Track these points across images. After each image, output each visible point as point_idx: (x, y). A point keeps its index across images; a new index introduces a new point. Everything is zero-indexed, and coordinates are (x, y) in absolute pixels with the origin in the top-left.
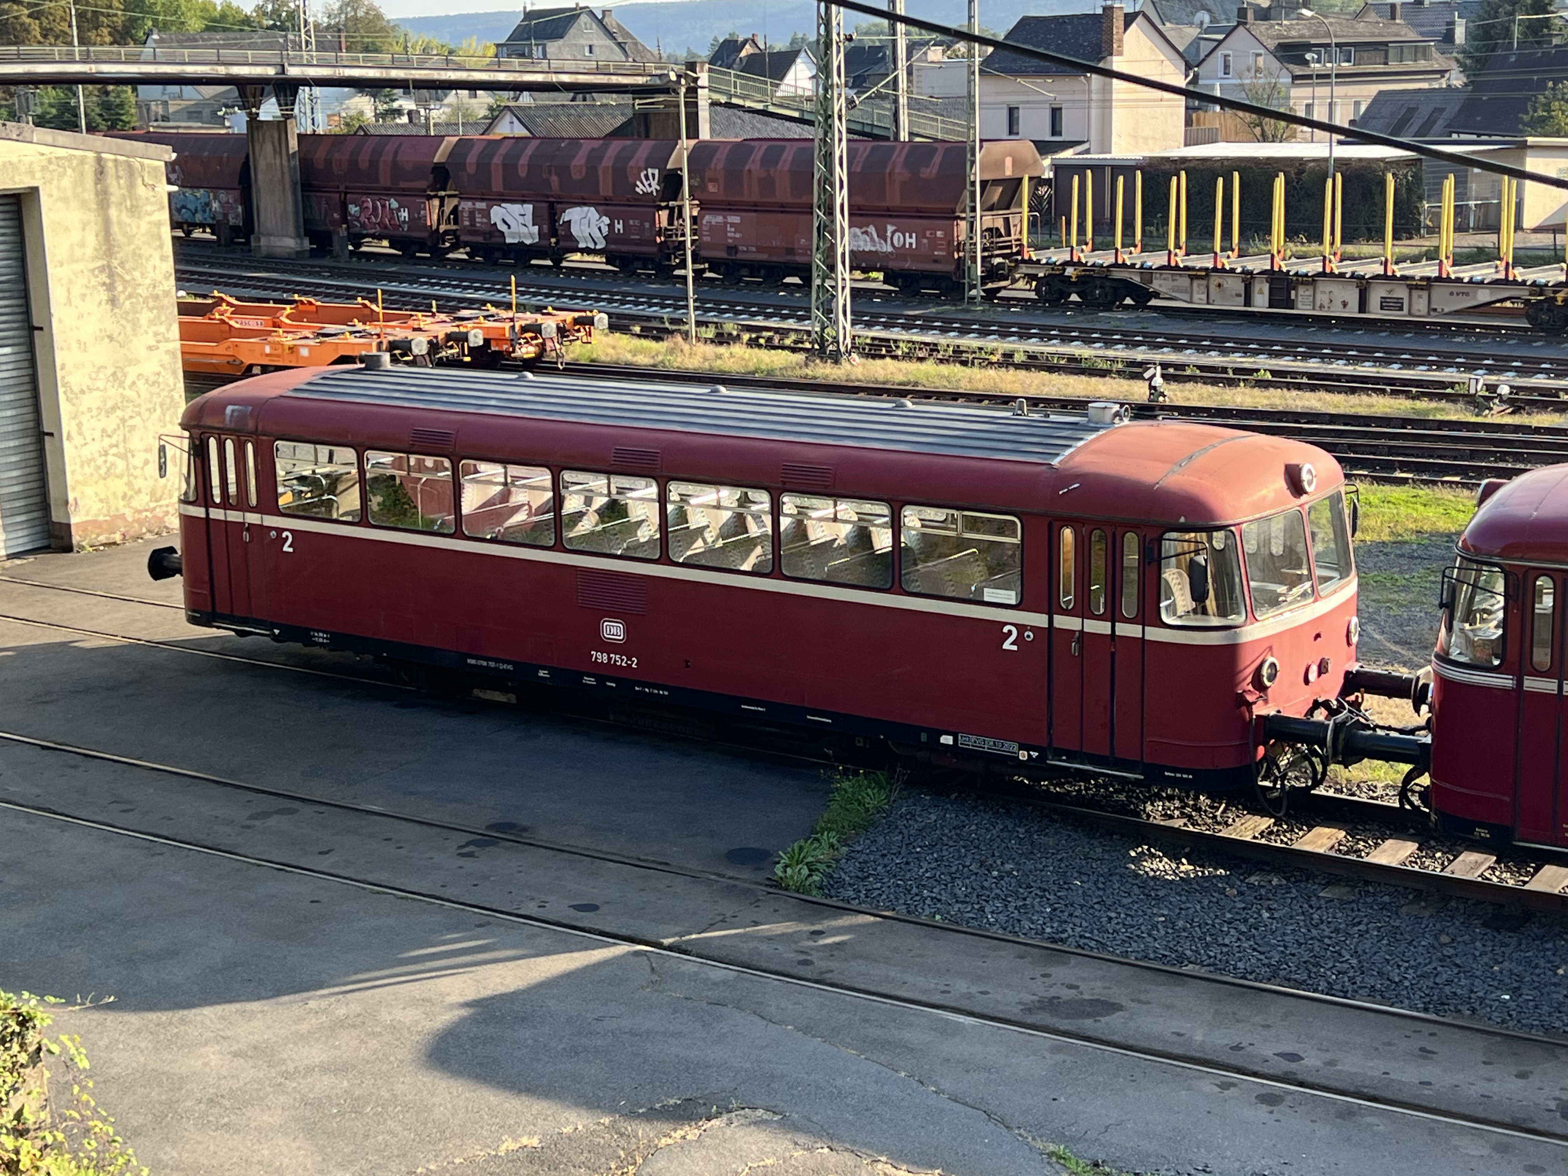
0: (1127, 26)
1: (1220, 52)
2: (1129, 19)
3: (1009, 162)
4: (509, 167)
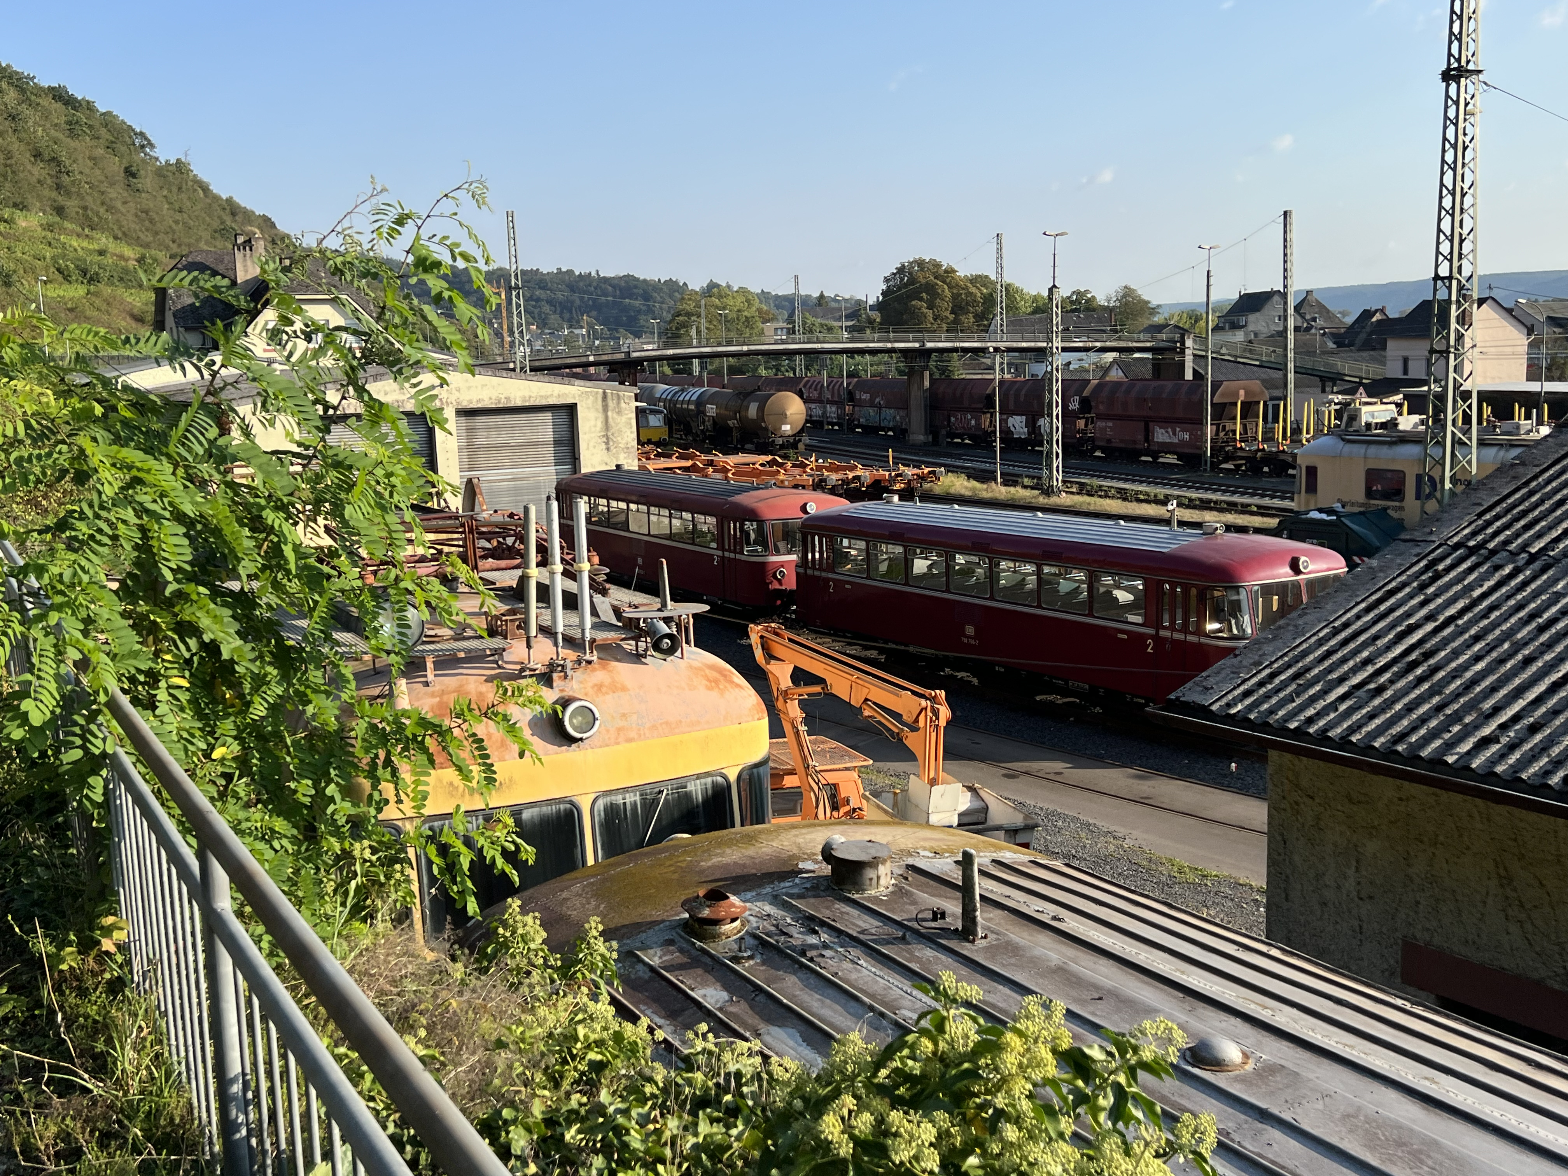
2: (1482, 302)
3: (1242, 392)
4: (1017, 396)
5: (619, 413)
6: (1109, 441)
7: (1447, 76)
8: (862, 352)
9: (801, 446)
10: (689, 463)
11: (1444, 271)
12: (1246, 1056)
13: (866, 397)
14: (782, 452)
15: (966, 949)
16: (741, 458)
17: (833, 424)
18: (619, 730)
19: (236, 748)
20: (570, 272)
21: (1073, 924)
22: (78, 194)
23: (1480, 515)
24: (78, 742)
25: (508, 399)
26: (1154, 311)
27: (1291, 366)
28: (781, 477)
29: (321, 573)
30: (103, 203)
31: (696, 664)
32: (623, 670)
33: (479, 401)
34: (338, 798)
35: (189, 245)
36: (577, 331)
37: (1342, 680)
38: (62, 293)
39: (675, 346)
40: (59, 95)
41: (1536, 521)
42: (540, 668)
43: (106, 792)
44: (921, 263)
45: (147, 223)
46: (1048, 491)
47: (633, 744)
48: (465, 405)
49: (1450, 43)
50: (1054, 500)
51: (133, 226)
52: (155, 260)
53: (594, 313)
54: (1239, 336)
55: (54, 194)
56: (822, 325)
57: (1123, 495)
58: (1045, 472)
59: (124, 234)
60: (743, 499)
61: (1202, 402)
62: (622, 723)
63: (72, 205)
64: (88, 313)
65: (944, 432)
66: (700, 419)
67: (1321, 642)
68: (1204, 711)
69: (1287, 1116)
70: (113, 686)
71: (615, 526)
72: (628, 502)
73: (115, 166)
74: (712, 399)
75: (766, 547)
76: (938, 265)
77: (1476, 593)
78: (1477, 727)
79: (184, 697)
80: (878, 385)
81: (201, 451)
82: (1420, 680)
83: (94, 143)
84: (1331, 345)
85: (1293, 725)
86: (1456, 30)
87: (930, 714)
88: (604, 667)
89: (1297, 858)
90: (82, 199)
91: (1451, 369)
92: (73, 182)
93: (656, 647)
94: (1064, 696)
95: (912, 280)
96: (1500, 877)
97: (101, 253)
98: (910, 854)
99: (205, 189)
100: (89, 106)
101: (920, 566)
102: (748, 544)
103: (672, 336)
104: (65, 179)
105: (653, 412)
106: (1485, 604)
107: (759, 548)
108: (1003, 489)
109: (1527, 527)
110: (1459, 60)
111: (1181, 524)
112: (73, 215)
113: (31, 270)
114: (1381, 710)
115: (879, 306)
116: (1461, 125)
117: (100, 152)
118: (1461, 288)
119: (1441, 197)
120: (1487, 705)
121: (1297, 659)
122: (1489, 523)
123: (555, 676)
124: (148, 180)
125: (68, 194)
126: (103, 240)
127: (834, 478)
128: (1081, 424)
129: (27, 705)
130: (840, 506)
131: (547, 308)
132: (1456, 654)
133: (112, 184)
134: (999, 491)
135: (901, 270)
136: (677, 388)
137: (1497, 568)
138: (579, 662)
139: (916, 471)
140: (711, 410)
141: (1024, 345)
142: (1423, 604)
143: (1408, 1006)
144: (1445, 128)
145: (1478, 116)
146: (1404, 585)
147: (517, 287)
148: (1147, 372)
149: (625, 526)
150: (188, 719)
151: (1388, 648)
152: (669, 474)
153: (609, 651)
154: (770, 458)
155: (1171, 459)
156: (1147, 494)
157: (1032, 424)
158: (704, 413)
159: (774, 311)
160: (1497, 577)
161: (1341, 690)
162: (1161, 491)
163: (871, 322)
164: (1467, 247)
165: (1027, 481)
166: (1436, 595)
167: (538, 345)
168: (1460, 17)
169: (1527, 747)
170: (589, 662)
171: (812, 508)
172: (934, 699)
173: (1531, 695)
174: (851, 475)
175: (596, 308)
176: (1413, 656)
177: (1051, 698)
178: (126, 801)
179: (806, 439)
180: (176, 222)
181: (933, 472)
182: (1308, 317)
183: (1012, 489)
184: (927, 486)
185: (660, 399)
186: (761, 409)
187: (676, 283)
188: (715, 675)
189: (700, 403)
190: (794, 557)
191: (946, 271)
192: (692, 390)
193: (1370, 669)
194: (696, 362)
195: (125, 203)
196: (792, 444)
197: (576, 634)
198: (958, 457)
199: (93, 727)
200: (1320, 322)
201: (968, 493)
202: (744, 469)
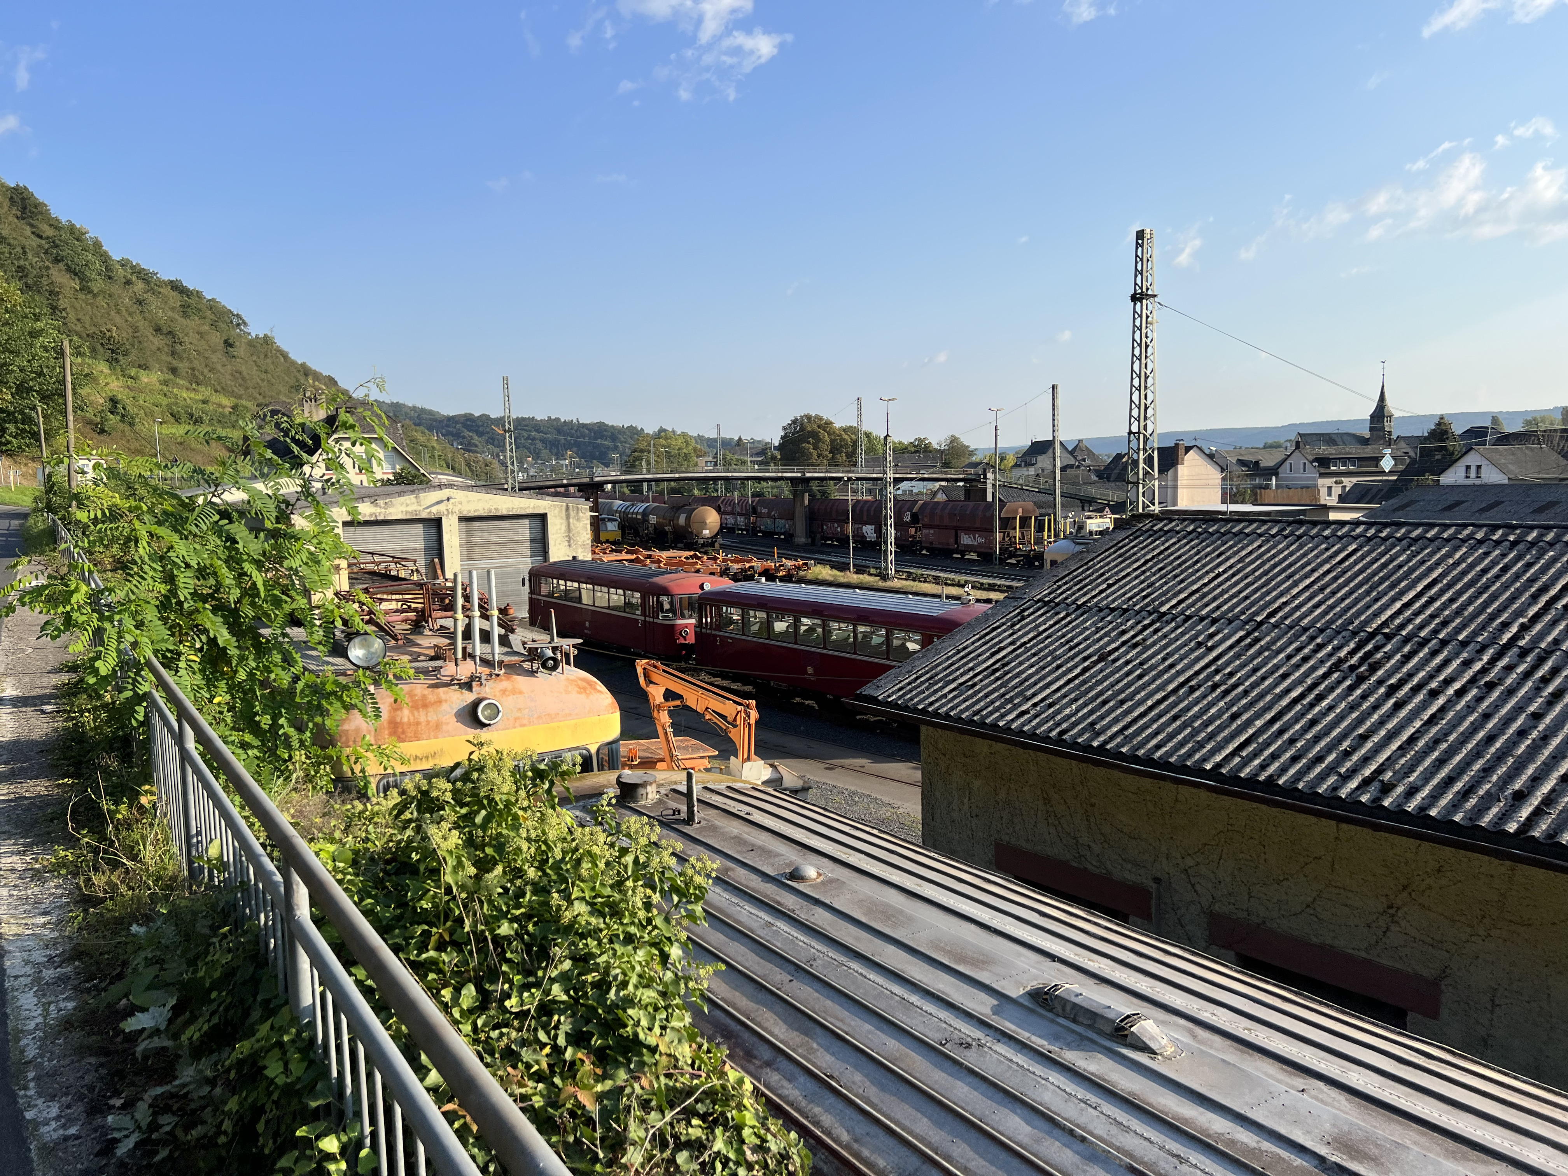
0: (1186, 452)
1: (1288, 462)
2: (1188, 449)
3: (1020, 510)
4: (868, 510)
5: (578, 520)
6: (931, 543)
7: (1135, 298)
8: (766, 479)
9: (717, 545)
10: (633, 557)
11: (1135, 429)
12: (819, 875)
13: (765, 511)
14: (703, 550)
15: (687, 829)
16: (671, 553)
17: (742, 530)
18: (516, 719)
19: (228, 697)
20: (558, 419)
21: (758, 817)
22: (189, 359)
23: (1055, 583)
24: (130, 687)
25: (496, 509)
26: (972, 453)
27: (1058, 492)
28: (698, 567)
29: (281, 600)
30: (206, 366)
31: (572, 677)
32: (521, 681)
33: (475, 511)
34: (285, 725)
35: (271, 397)
36: (562, 462)
37: (954, 680)
38: (174, 431)
39: (631, 473)
40: (176, 286)
41: (1086, 586)
42: (464, 679)
43: (146, 715)
44: (808, 417)
45: (240, 380)
46: (885, 577)
47: (525, 728)
48: (465, 513)
49: (1136, 276)
50: (889, 584)
51: (229, 382)
52: (246, 407)
53: (575, 449)
54: (1032, 471)
55: (169, 359)
56: (737, 460)
57: (937, 581)
58: (883, 565)
59: (223, 388)
60: (660, 580)
61: (993, 516)
62: (518, 715)
63: (182, 366)
64: (193, 446)
65: (818, 536)
66: (645, 526)
67: (948, 659)
68: (874, 700)
69: (827, 901)
70: (149, 654)
71: (570, 600)
72: (579, 582)
73: (216, 339)
74: (654, 511)
75: (675, 614)
76: (821, 419)
77: (1041, 629)
78: (1020, 705)
79: (196, 667)
80: (777, 502)
81: (205, 528)
82: (997, 679)
83: (202, 321)
84: (1094, 478)
85: (920, 707)
86: (1139, 268)
87: (743, 715)
88: (508, 679)
89: (938, 794)
90: (191, 362)
91: (1140, 495)
92: (185, 350)
93: (544, 666)
94: (874, 716)
95: (803, 428)
96: (1044, 799)
97: (205, 402)
98: (676, 783)
99: (285, 356)
100: (199, 295)
101: (780, 626)
102: (662, 612)
103: (630, 466)
104: (179, 348)
105: (610, 520)
106: (1045, 635)
107: (670, 615)
108: (855, 576)
109: (1079, 590)
110: (1141, 288)
111: (948, 597)
112: (184, 374)
113: (150, 414)
114: (971, 696)
115: (780, 448)
116: (1144, 331)
117: (206, 328)
118: (1146, 440)
119: (1132, 379)
120: (1029, 693)
121: (932, 669)
122: (1059, 587)
123: (474, 684)
124: (242, 350)
125: (181, 358)
126: (205, 392)
127: (735, 567)
128: (912, 531)
129: (98, 664)
130: (726, 584)
131: (540, 445)
132: (1021, 664)
133: (214, 352)
134: (852, 577)
135: (794, 422)
136: (629, 503)
137: (1057, 613)
138: (491, 675)
139: (794, 563)
140: (653, 519)
141: (875, 476)
142: (1010, 635)
143: (936, 856)
144: (1134, 332)
145: (1155, 325)
146: (1003, 624)
147: (510, 430)
148: (962, 496)
149: (580, 598)
150: (198, 679)
151: (985, 661)
152: (618, 564)
153: (513, 669)
154: (692, 553)
155: (973, 556)
156: (953, 580)
157: (878, 531)
158: (648, 521)
159: (707, 449)
160: (1056, 618)
161: (952, 686)
162: (963, 578)
163: (774, 458)
164: (1150, 412)
165: (872, 571)
166: (1019, 630)
167: (532, 472)
168: (1142, 260)
169: (1044, 716)
170: (498, 675)
171: (707, 587)
172: (748, 706)
173: (1054, 687)
174: (747, 565)
175: (576, 446)
176: (997, 666)
177: (866, 717)
178: (157, 720)
179: (720, 540)
180: (263, 380)
181: (806, 564)
182: (1080, 458)
183: (861, 576)
184: (802, 573)
185: (616, 511)
186: (688, 518)
187: (636, 428)
188: (584, 684)
189: (645, 514)
190: (693, 621)
191: (826, 423)
192: (640, 504)
193: (971, 674)
194: (645, 484)
195: (224, 366)
196: (710, 544)
197: (490, 657)
198: (828, 554)
199: (140, 679)
200: (1088, 462)
201: (831, 579)
202: (673, 561)
